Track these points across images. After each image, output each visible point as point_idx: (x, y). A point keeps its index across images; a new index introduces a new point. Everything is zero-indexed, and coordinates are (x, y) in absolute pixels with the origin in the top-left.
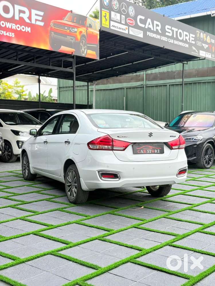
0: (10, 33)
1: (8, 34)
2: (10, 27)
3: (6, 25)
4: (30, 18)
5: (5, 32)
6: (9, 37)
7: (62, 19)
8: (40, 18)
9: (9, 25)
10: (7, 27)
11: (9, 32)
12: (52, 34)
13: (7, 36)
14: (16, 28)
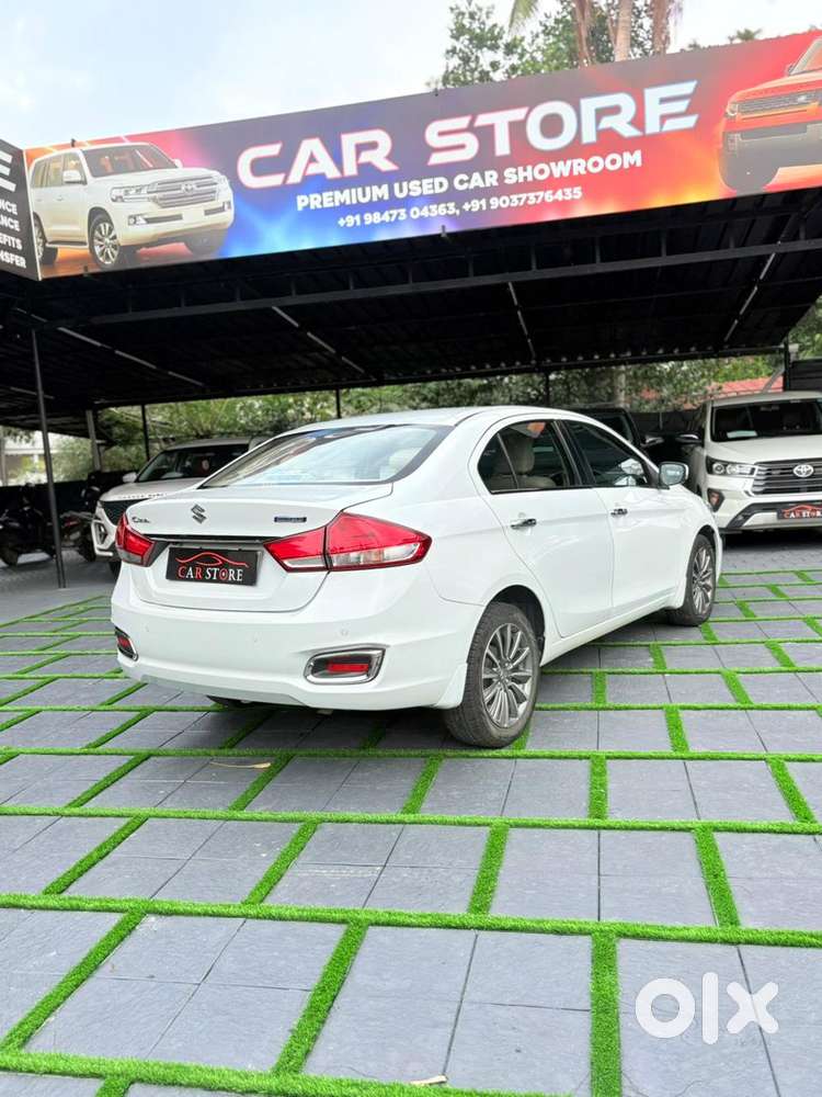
0: (566, 190)
1: (559, 196)
2: (566, 174)
3: (551, 171)
4: (638, 121)
5: (550, 192)
6: (564, 202)
7: (780, 75)
8: (682, 106)
9: (561, 169)
10: (557, 175)
11: (562, 188)
12: (732, 141)
13: (556, 202)
14: (586, 169)
